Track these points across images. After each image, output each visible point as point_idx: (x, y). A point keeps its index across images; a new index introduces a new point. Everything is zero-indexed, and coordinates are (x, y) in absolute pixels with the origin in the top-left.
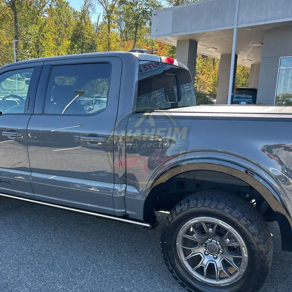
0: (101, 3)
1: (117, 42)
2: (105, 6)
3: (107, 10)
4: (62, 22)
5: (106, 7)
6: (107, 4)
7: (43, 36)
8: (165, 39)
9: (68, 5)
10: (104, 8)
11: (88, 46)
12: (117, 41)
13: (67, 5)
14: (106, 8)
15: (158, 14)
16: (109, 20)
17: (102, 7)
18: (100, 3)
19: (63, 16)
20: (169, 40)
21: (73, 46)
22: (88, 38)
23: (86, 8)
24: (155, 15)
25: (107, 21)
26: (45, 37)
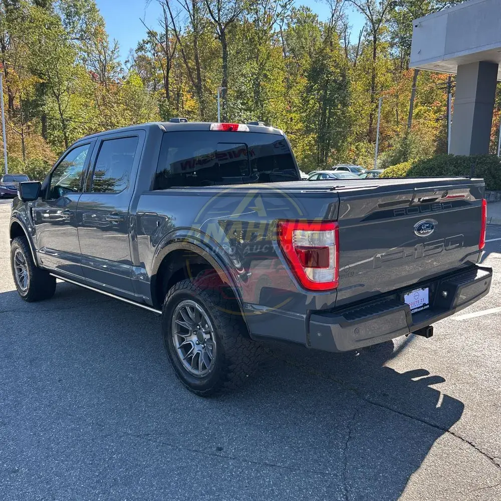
0: (363, 10)
1: (387, 72)
2: (368, 13)
3: (372, 20)
4: (303, 48)
5: (371, 15)
6: (372, 9)
7: (266, 76)
8: (435, 66)
9: (316, 19)
10: (367, 18)
11: (334, 84)
12: (388, 70)
13: (314, 19)
14: (370, 17)
15: (423, 24)
16: (375, 37)
17: (364, 15)
18: (361, 11)
19: (306, 39)
20: (443, 67)
21: (312, 87)
22: (335, 72)
23: (334, 23)
24: (416, 26)
25: (371, 38)
26: (269, 77)
